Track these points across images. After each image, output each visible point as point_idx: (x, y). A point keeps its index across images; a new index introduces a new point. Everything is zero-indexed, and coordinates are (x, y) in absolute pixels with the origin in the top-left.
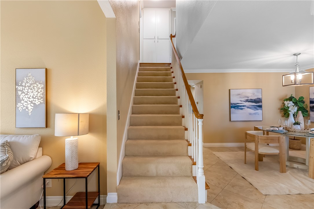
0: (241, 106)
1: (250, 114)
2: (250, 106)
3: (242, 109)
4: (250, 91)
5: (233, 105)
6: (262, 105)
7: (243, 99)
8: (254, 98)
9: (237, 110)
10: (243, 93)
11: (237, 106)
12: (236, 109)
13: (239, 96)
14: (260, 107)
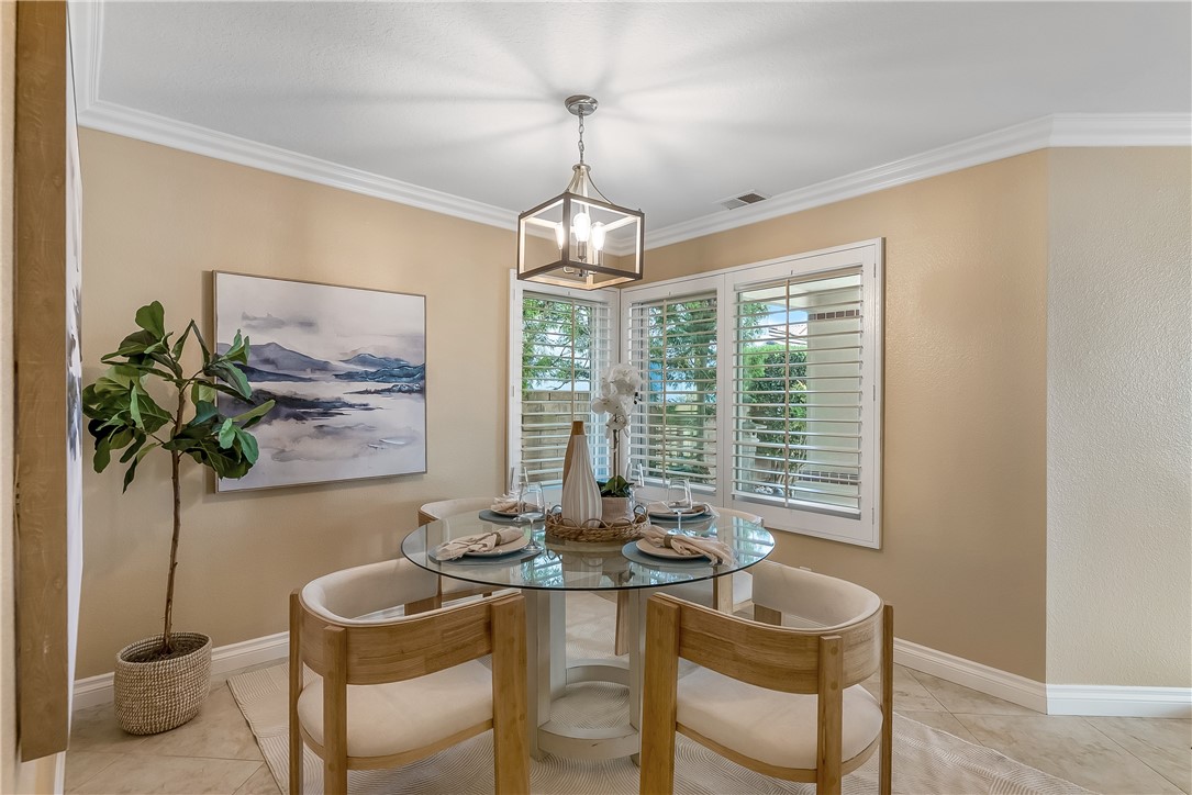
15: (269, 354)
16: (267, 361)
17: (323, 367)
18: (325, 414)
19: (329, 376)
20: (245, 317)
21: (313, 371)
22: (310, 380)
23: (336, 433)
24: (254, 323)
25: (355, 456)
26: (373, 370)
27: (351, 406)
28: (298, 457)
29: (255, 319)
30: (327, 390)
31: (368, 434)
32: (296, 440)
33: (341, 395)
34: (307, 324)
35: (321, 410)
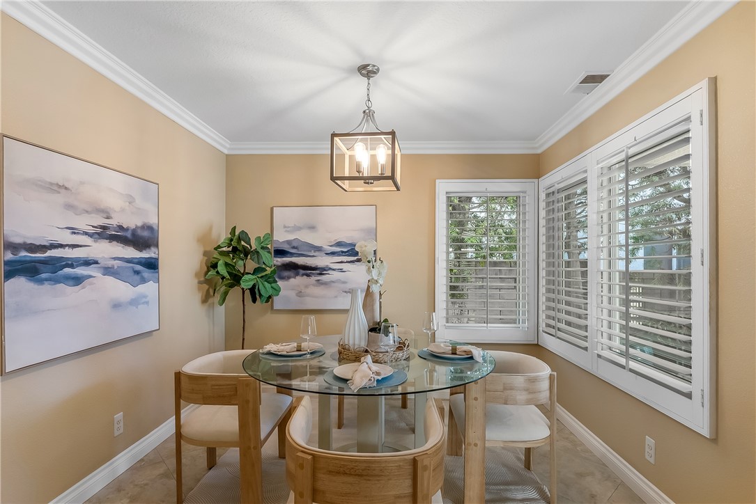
0: (72, 263)
1: (116, 306)
2: (117, 263)
3: (77, 280)
4: (116, 182)
5: (23, 254)
6: (157, 259)
7: (85, 223)
8: (132, 221)
9: (47, 287)
10: (82, 183)
11: (45, 262)
12: (41, 282)
13: (60, 198)
14: (152, 265)
15: (295, 244)
16: (294, 248)
17: (319, 249)
18: (321, 274)
19: (323, 254)
20: (285, 227)
21: (315, 251)
22: (313, 256)
23: (325, 284)
24: (288, 229)
25: (336, 297)
26: (345, 250)
27: (334, 270)
28: (308, 296)
29: (289, 227)
30: (321, 261)
31: (343, 285)
32: (307, 287)
33: (329, 264)
34: (312, 228)
35: (318, 272)
